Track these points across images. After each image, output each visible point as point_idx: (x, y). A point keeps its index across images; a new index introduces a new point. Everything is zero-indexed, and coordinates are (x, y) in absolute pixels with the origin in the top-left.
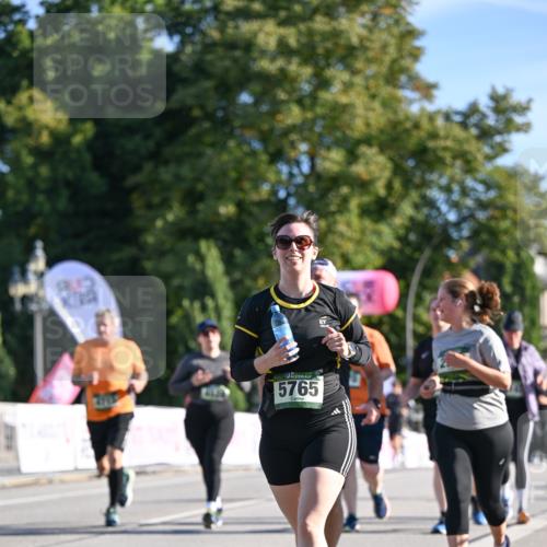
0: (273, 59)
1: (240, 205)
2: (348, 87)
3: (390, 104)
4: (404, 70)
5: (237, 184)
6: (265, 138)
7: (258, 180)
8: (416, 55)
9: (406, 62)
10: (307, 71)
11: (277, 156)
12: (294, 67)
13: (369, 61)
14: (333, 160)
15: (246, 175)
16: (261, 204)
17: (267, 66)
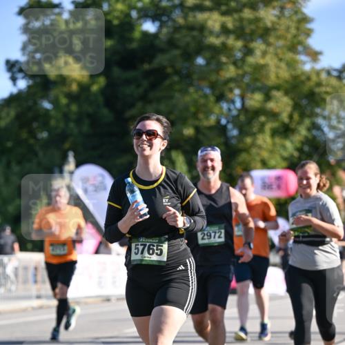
0: (218, 36)
1: (197, 129)
2: (264, 54)
3: (291, 65)
4: (300, 43)
5: (195, 115)
6: (213, 86)
7: (208, 113)
8: (308, 33)
9: (302, 38)
10: (239, 44)
11: (220, 98)
12: (231, 41)
13: (279, 38)
14: (255, 100)
15: (201, 109)
16: (210, 128)
17: (215, 41)
